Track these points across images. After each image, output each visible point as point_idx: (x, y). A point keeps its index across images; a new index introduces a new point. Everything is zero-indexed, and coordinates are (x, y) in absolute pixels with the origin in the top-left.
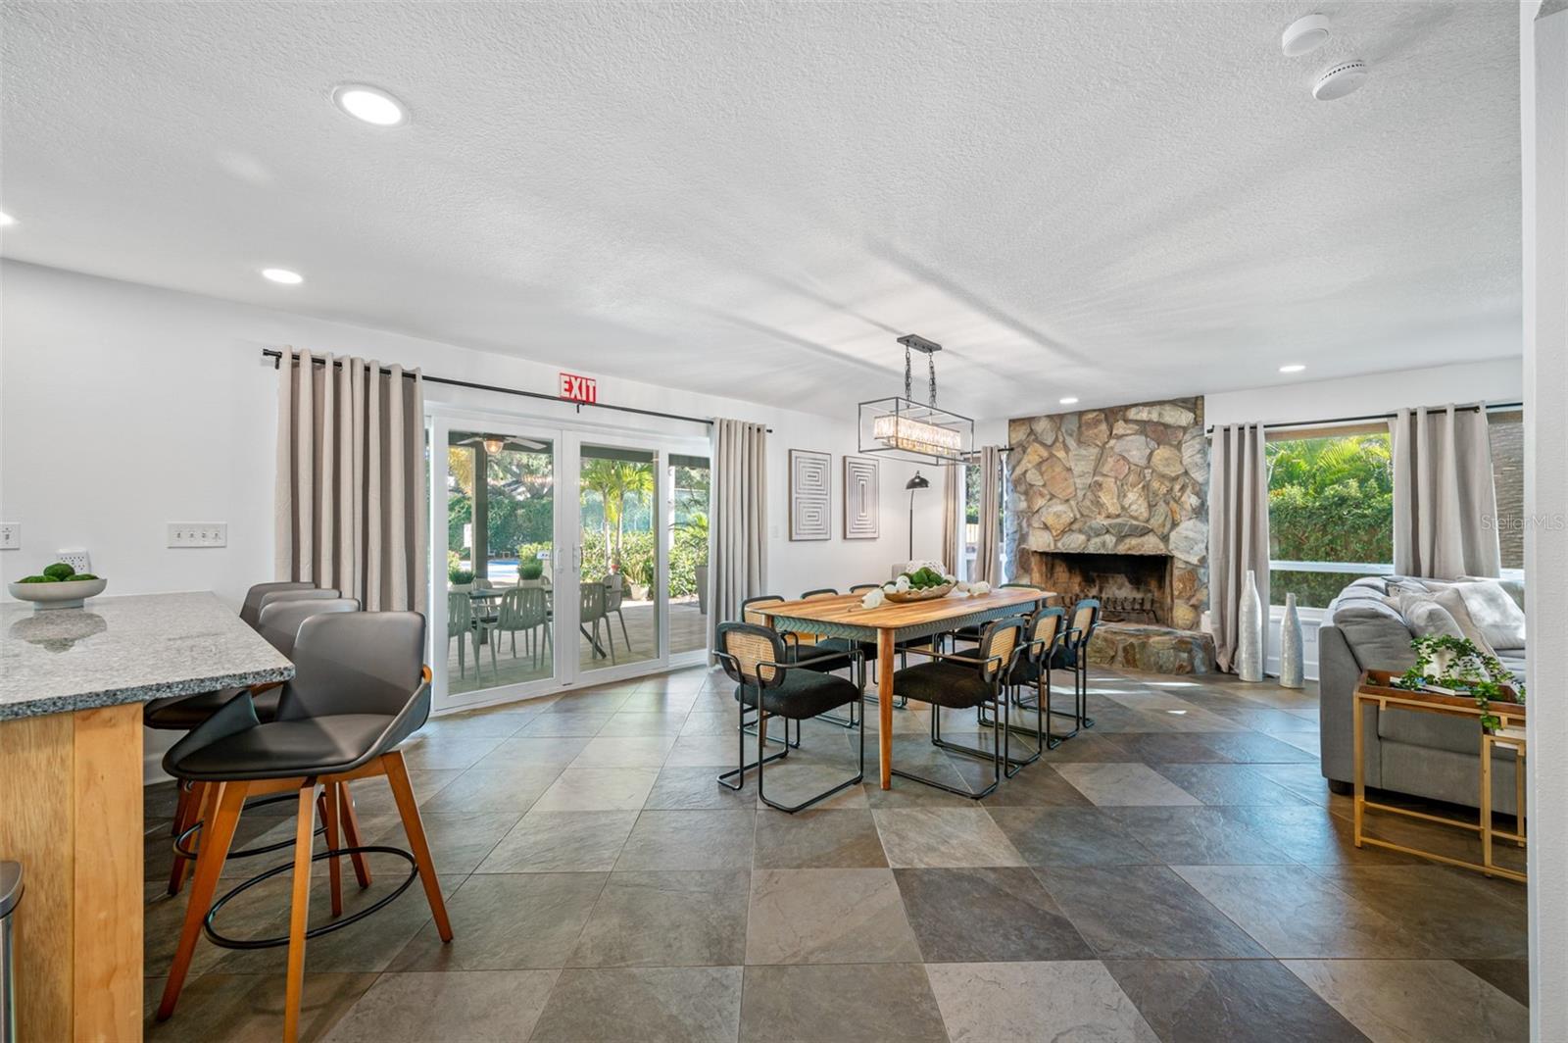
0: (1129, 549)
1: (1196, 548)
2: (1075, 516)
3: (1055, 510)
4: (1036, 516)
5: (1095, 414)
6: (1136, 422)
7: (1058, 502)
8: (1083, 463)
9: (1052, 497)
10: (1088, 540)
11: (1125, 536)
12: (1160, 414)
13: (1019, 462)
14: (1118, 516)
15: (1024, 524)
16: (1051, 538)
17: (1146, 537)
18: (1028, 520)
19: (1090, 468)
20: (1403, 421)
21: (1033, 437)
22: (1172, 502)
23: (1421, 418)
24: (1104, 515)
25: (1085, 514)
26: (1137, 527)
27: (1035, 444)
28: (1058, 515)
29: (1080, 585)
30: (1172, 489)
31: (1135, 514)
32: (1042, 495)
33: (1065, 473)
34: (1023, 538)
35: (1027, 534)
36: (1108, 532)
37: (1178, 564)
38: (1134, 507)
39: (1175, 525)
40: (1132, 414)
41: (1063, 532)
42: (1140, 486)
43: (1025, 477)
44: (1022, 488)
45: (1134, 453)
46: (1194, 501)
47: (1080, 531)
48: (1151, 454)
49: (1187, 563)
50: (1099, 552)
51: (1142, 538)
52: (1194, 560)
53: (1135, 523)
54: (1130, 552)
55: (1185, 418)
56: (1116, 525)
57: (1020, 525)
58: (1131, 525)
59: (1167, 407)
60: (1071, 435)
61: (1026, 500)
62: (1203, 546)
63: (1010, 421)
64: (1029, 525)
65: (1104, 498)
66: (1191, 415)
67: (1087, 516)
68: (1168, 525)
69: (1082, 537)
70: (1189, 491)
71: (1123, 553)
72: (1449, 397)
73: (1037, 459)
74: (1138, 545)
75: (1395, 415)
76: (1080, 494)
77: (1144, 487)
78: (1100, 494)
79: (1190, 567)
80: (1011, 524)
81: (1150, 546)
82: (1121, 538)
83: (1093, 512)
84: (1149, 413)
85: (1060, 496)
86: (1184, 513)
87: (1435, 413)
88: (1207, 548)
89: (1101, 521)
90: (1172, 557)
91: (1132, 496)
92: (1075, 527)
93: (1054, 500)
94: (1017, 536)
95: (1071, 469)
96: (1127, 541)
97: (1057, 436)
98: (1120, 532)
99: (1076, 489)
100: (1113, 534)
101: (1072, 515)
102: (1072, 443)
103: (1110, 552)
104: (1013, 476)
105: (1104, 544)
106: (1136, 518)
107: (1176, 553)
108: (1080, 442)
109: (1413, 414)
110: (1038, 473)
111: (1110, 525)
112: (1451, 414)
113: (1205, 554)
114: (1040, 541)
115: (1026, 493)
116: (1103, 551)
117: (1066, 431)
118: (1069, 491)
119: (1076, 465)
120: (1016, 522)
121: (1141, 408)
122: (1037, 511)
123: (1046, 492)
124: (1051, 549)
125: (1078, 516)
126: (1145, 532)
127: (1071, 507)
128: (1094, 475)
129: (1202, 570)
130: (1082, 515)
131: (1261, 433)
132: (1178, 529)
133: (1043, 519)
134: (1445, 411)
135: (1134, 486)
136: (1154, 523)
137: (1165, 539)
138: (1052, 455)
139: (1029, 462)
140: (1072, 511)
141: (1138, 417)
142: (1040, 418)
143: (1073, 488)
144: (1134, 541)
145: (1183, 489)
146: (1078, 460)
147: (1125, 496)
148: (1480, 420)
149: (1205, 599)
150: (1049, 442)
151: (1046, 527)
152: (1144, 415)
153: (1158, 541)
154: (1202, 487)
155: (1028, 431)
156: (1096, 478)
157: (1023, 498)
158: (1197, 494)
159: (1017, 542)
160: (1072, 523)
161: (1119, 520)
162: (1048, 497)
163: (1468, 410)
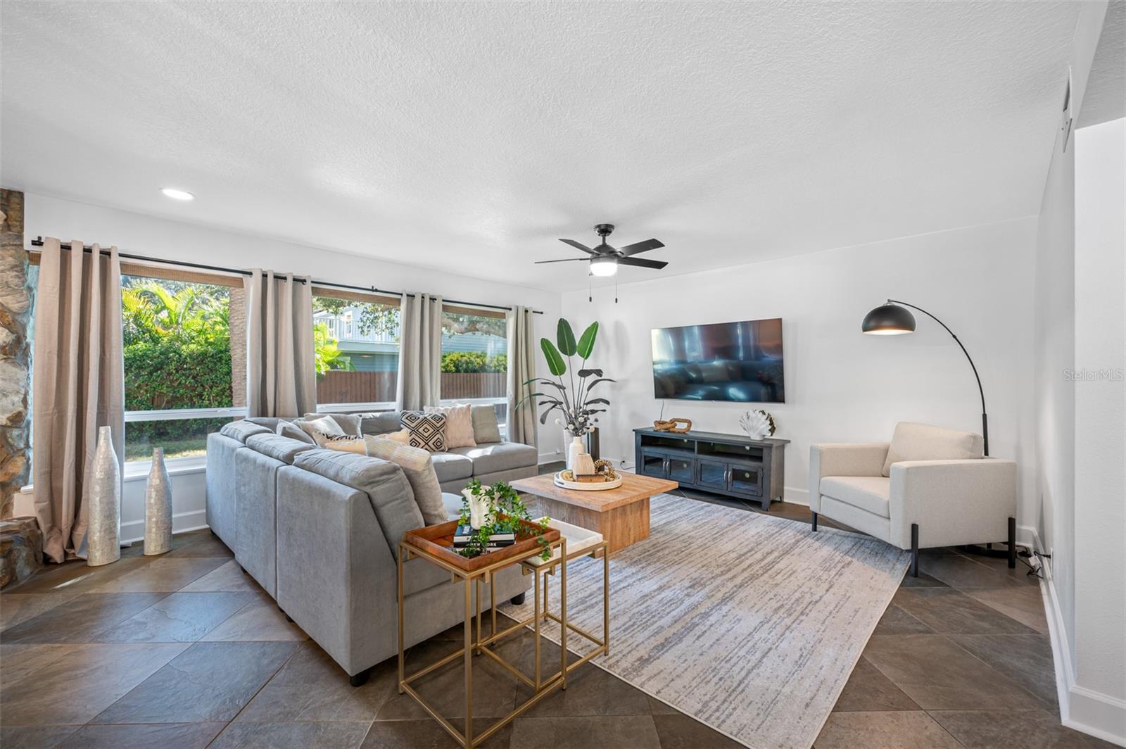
1: (3, 404)
20: (257, 279)
23: (270, 280)
62: (17, 399)
66: (2, 215)
75: (250, 274)
87: (279, 278)
88: (25, 401)
109: (265, 276)
112: (290, 280)
113: (21, 409)
129: (16, 432)
131: (115, 262)
134: (285, 278)
148: (306, 291)
149: (21, 471)
154: (19, 318)
163: (299, 281)
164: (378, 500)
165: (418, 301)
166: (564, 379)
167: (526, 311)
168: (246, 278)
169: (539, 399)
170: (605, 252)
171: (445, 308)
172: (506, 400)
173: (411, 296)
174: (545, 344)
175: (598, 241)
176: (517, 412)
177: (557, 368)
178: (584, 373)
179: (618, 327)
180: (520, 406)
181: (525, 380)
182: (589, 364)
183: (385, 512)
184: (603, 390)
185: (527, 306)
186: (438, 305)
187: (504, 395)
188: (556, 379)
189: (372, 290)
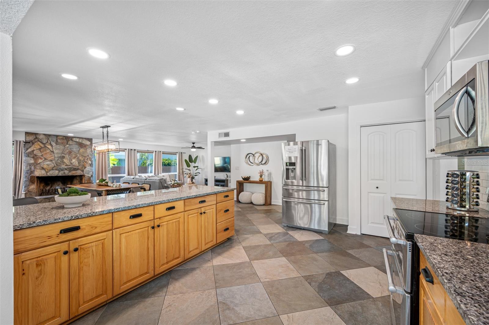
0: (73, 174)
1: (90, 173)
2: (54, 165)
3: (47, 163)
4: (39, 165)
5: (62, 137)
6: (75, 141)
7: (48, 161)
8: (58, 150)
9: (45, 159)
10: (59, 172)
11: (71, 171)
12: (82, 141)
13: (30, 147)
14: (70, 165)
15: (33, 168)
16: (45, 172)
17: (78, 171)
18: (34, 166)
19: (61, 152)
20: (128, 150)
21: (36, 140)
22: (84, 162)
23: (130, 150)
24: (65, 165)
25: (58, 164)
26: (75, 168)
27: (38, 142)
28: (48, 165)
29: (43, 186)
30: (84, 159)
31: (75, 165)
32: (41, 159)
33: (50, 152)
34: (32, 172)
35: (34, 171)
36: (66, 169)
37: (86, 177)
38: (74, 163)
39: (85, 168)
40: (74, 139)
41: (50, 170)
42: (76, 158)
43: (33, 152)
44: (32, 156)
45: (75, 149)
46: (90, 162)
47: (56, 170)
48: (79, 150)
49: (88, 176)
50: (63, 175)
51: (77, 171)
52: (90, 176)
53: (75, 167)
54: (73, 175)
55: (88, 143)
56: (69, 168)
57: (30, 168)
58: (74, 168)
59: (84, 140)
60: (53, 142)
61: (34, 160)
62: (92, 172)
63: (26, 132)
64: (35, 168)
65: (65, 160)
66: (90, 142)
67: (59, 165)
68: (84, 168)
69: (57, 172)
70: (89, 160)
71: (71, 175)
72: (133, 148)
73: (39, 147)
74: (75, 173)
75: (126, 149)
76: (56, 159)
77: (77, 158)
78: (64, 159)
79: (89, 177)
80: (26, 168)
81: (79, 173)
82: (70, 171)
83: (61, 164)
84: (79, 140)
85: (49, 159)
86: (87, 165)
87: (131, 150)
88: (93, 173)
89: (63, 166)
90: (85, 175)
91: (74, 160)
92: (54, 168)
93: (46, 160)
94: (29, 172)
95: (53, 152)
96: (72, 172)
97: (48, 141)
98: (70, 170)
99: (55, 157)
100: (68, 170)
101: (53, 165)
102: (54, 144)
103: (67, 175)
104: (27, 152)
105: (64, 173)
106: (75, 166)
107: (85, 174)
108: (56, 144)
109: (129, 149)
110: (39, 152)
111: (67, 168)
112: (133, 150)
113: (92, 174)
114: (39, 173)
115: (33, 158)
116: (64, 175)
117: (51, 140)
118: (52, 158)
119: (55, 151)
120: (29, 167)
121: (77, 138)
122: (39, 164)
123: (42, 157)
124: (45, 175)
125: (55, 165)
126: (78, 169)
127: (53, 163)
128: (62, 154)
129: (92, 178)
130: (57, 165)
132: (86, 169)
133: (42, 166)
135: (74, 158)
136: (80, 167)
137: (83, 171)
138: (45, 147)
139: (35, 147)
140: (53, 164)
141: (76, 140)
142: (41, 134)
143: (54, 157)
144: (74, 172)
145: (87, 159)
146: (56, 149)
147: (72, 160)
148: (136, 151)
150: (44, 142)
151: (43, 168)
152: (77, 140)
153: (81, 172)
155: (35, 137)
156: (63, 155)
157: (32, 159)
158: (90, 161)
159: (29, 174)
160: (53, 167)
161: (70, 167)
162: (44, 159)
163: (135, 150)
164: (162, 182)
165: (157, 152)
166: (190, 168)
167: (181, 153)
168: (125, 150)
169: (185, 173)
170: (193, 147)
171: (163, 153)
172: (177, 173)
173: (156, 151)
174: (186, 161)
175: (192, 145)
176: (179, 176)
177: (188, 166)
178: (194, 167)
179: (203, 157)
180: (180, 174)
181: (181, 168)
182: (196, 165)
183: (162, 183)
184: (199, 171)
185: (182, 152)
186: (161, 153)
187: (176, 172)
188: (188, 168)
189: (148, 151)
